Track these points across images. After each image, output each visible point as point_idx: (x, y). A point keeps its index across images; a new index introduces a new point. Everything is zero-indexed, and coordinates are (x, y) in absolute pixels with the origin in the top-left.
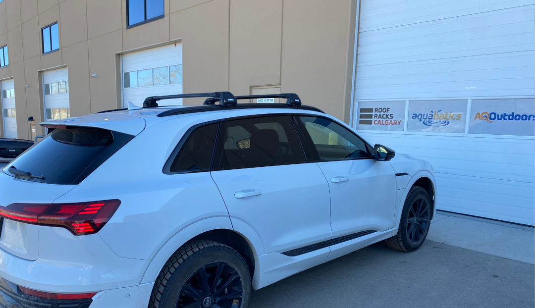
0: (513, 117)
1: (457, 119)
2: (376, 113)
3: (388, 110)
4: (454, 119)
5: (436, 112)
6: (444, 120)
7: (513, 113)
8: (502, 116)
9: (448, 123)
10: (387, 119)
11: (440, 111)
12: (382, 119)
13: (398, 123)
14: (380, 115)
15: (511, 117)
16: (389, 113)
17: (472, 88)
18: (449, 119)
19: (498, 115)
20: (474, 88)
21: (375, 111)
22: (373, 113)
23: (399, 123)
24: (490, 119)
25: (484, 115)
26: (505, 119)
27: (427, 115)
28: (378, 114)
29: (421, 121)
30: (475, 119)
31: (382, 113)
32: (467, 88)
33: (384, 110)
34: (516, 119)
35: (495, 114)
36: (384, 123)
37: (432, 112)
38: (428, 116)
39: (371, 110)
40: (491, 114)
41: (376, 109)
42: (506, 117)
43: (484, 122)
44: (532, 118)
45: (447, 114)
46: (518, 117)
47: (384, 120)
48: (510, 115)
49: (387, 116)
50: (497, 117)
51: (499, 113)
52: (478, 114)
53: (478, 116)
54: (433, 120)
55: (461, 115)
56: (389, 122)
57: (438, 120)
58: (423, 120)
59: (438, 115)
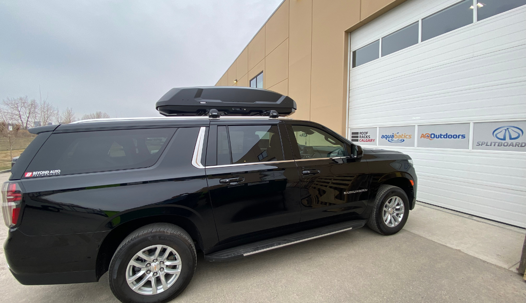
0: (447, 136)
1: (409, 138)
3: (367, 133)
4: (407, 138)
5: (395, 134)
6: (401, 139)
7: (447, 134)
8: (439, 135)
9: (404, 140)
11: (399, 133)
15: (445, 136)
16: (368, 135)
17: (417, 118)
18: (404, 138)
22: (359, 135)
23: (374, 140)
24: (431, 138)
25: (427, 135)
26: (441, 138)
27: (390, 135)
28: (362, 135)
29: (386, 139)
30: (421, 138)
31: (364, 135)
32: (415, 118)
33: (365, 133)
34: (449, 138)
35: (434, 134)
36: (365, 141)
37: (393, 134)
39: (357, 133)
40: (431, 134)
41: (360, 133)
42: (442, 137)
43: (427, 140)
44: (460, 137)
45: (402, 135)
46: (450, 137)
47: (365, 139)
48: (444, 135)
49: (367, 137)
50: (435, 136)
51: (437, 134)
52: (423, 134)
53: (423, 136)
54: (394, 139)
55: (411, 135)
56: (368, 140)
57: (397, 139)
58: (388, 139)
59: (397, 135)
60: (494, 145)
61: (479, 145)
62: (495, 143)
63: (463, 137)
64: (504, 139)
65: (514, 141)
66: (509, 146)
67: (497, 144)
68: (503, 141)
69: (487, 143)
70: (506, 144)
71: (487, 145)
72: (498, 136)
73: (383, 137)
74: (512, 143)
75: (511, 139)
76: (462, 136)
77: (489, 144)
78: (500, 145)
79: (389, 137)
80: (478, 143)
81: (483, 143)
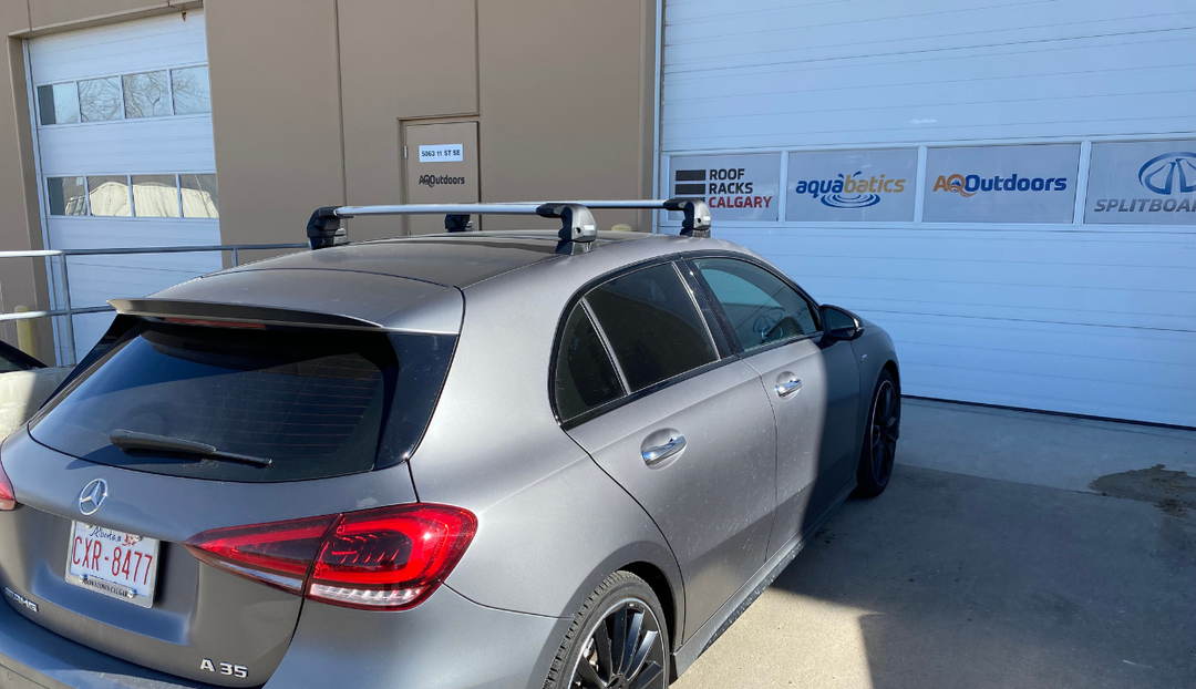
0: (1015, 183)
1: (895, 191)
2: (713, 181)
3: (739, 173)
4: (890, 191)
5: (849, 176)
6: (868, 194)
7: (1015, 176)
8: (991, 181)
9: (878, 199)
10: (740, 194)
11: (859, 173)
12: (728, 195)
13: (764, 203)
14: (723, 185)
15: (1010, 185)
16: (744, 179)
17: (926, 121)
18: (879, 191)
19: (984, 181)
20: (931, 121)
21: (711, 175)
22: (707, 182)
23: (767, 202)
24: (968, 188)
25: (953, 181)
26: (998, 189)
27: (830, 182)
28: (718, 182)
29: (815, 196)
30: (935, 189)
31: (727, 182)
32: (917, 122)
33: (732, 174)
34: (1020, 189)
35: (977, 178)
36: (732, 203)
37: (841, 176)
38: (833, 184)
39: (700, 175)
40: (969, 178)
41: (712, 171)
42: (1001, 185)
43: (955, 196)
44: (1053, 185)
45: (873, 180)
46: (1024, 184)
47: (732, 197)
48: (1009, 180)
49: (739, 188)
50: (982, 185)
51: (986, 176)
52: (941, 178)
53: (942, 183)
54: (843, 194)
55: (904, 181)
56: (744, 200)
57: (856, 194)
58: (821, 195)
59: (854, 182)
60: (1141, 210)
61: (1104, 208)
62: (1144, 202)
63: (1061, 184)
64: (1167, 191)
66: (1178, 210)
68: (1164, 197)
69: (1122, 206)
70: (1169, 207)
72: (1154, 181)
74: (1187, 201)
75: (1184, 189)
76: (1057, 182)
77: (1127, 206)
78: (1155, 208)
79: (825, 188)
80: (1098, 204)
81: (1113, 203)
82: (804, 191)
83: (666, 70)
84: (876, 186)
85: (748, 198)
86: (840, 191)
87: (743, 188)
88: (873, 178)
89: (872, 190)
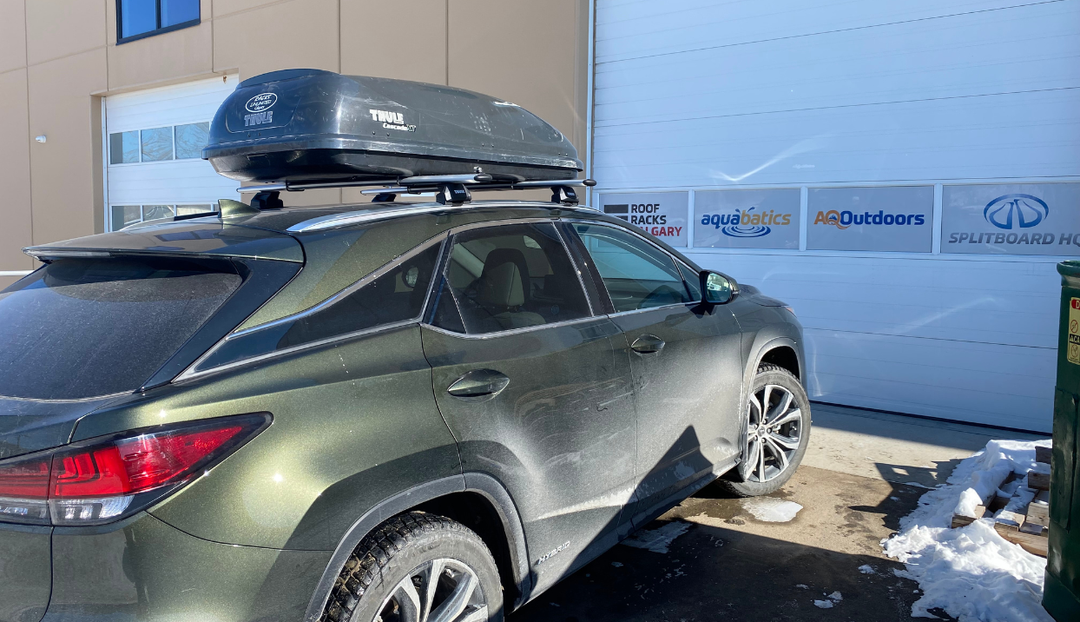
0: (881, 219)
1: (783, 224)
2: (634, 214)
3: (655, 207)
4: (779, 223)
5: (744, 211)
6: (761, 226)
7: (881, 212)
8: (862, 216)
9: (769, 231)
10: (656, 225)
11: (753, 208)
12: (647, 225)
13: (675, 232)
14: (642, 217)
15: (877, 219)
16: (659, 212)
17: (807, 166)
18: (770, 223)
19: (856, 216)
20: (810, 166)
21: (633, 209)
23: (678, 232)
24: (842, 222)
25: (830, 216)
26: (867, 223)
27: (729, 216)
28: (639, 215)
29: (717, 227)
30: (816, 223)
31: (645, 214)
32: (798, 167)
33: (649, 208)
34: (886, 223)
35: (850, 213)
37: (738, 211)
38: (731, 218)
39: (623, 208)
40: (843, 213)
41: (633, 206)
42: (870, 219)
43: (832, 229)
44: (913, 220)
45: (765, 215)
46: (889, 220)
47: (650, 227)
48: (876, 216)
49: (655, 220)
50: (853, 219)
51: (859, 212)
52: (821, 213)
53: (822, 218)
54: (740, 226)
55: (790, 215)
56: (659, 230)
57: (750, 226)
58: (721, 226)
59: (748, 216)
61: (953, 240)
62: (989, 235)
63: (920, 220)
64: (1009, 226)
65: (1030, 231)
66: (1019, 243)
67: (993, 238)
68: (1006, 232)
69: (971, 238)
70: (1012, 239)
71: (971, 241)
72: (997, 218)
73: (706, 221)
74: (1025, 235)
75: (1023, 225)
76: (917, 218)
77: (976, 238)
78: (1000, 240)
79: (725, 221)
80: (952, 237)
81: (964, 236)
82: (708, 223)
83: (596, 125)
84: (767, 219)
85: (663, 228)
86: (737, 223)
87: (659, 220)
88: (764, 213)
89: (763, 223)
